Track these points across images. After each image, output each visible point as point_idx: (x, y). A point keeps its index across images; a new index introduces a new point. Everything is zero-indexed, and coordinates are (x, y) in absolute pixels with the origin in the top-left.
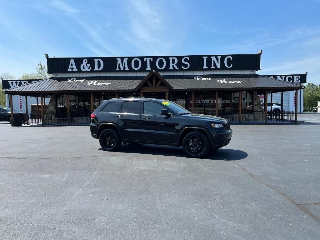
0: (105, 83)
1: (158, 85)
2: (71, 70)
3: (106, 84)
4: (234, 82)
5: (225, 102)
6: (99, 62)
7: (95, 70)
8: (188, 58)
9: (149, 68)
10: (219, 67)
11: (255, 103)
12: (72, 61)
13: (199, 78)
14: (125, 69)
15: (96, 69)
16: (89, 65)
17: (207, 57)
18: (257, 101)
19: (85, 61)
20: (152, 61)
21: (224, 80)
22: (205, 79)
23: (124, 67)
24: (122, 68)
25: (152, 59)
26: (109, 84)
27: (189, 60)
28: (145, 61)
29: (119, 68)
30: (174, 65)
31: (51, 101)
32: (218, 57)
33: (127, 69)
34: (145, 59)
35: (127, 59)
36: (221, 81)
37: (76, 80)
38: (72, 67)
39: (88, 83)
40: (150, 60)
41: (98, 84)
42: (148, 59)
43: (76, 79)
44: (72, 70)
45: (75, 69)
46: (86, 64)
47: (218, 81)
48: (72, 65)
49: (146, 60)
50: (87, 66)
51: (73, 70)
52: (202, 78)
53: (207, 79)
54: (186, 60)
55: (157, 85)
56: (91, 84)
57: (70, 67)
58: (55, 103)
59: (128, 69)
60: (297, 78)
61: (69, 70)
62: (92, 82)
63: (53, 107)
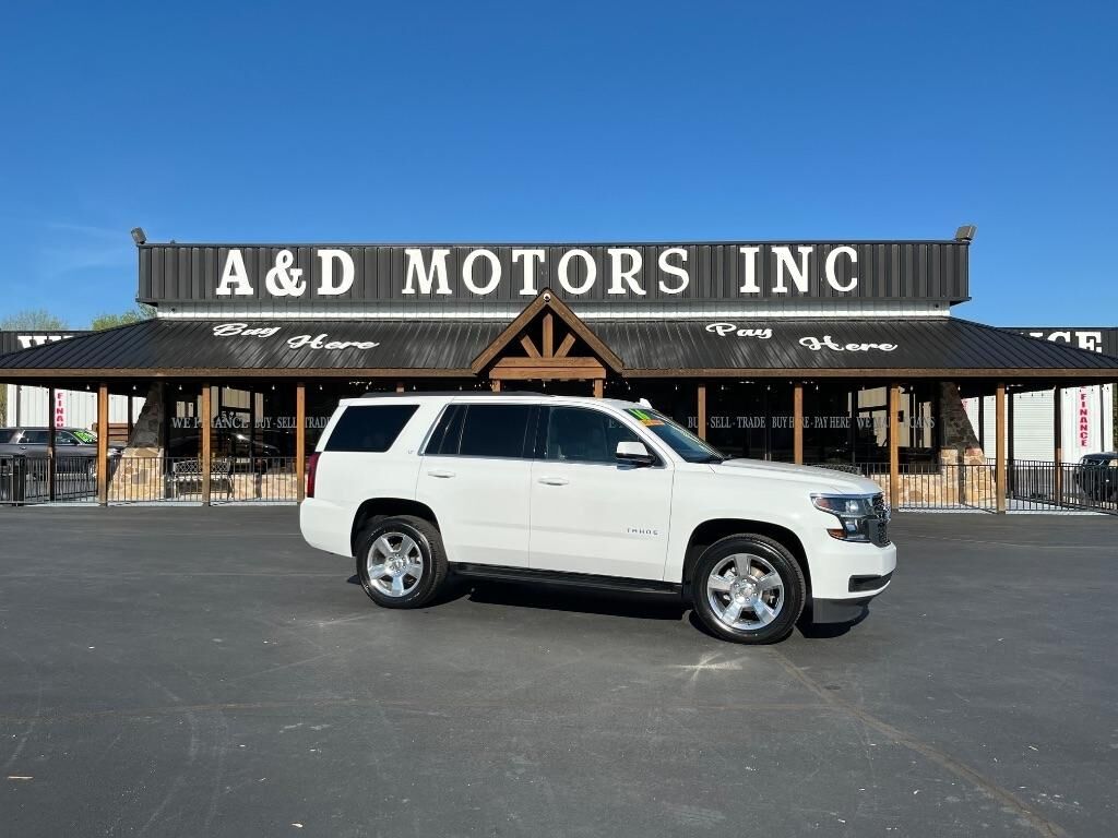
0: (355, 344)
1: (565, 353)
2: (228, 292)
3: (361, 346)
4: (865, 347)
5: (828, 423)
6: (337, 263)
7: (321, 291)
8: (684, 254)
9: (529, 289)
10: (806, 290)
11: (949, 431)
12: (235, 257)
13: (724, 328)
14: (438, 292)
15: (326, 288)
16: (297, 273)
17: (757, 249)
18: (957, 425)
19: (285, 259)
20: (542, 260)
21: (827, 339)
22: (749, 333)
23: (435, 284)
24: (426, 288)
25: (541, 254)
26: (370, 345)
27: (685, 259)
28: (515, 260)
29: (413, 287)
30: (628, 276)
31: (145, 409)
32: (801, 249)
33: (444, 289)
34: (516, 254)
35: (447, 252)
36: (814, 340)
37: (244, 330)
38: (233, 279)
39: (289, 342)
40: (536, 258)
41: (328, 346)
42: (529, 255)
43: (245, 326)
44: (233, 291)
45: (245, 289)
46: (288, 271)
47: (801, 341)
48: (233, 272)
49: (521, 258)
50: (291, 278)
51: (238, 292)
52: (737, 330)
53: (758, 332)
54: (673, 260)
55: (558, 352)
56: (299, 345)
57: (226, 278)
58: (160, 418)
59: (450, 292)
60: (1088, 341)
61: (223, 290)
62: (306, 338)
63: (152, 431)
